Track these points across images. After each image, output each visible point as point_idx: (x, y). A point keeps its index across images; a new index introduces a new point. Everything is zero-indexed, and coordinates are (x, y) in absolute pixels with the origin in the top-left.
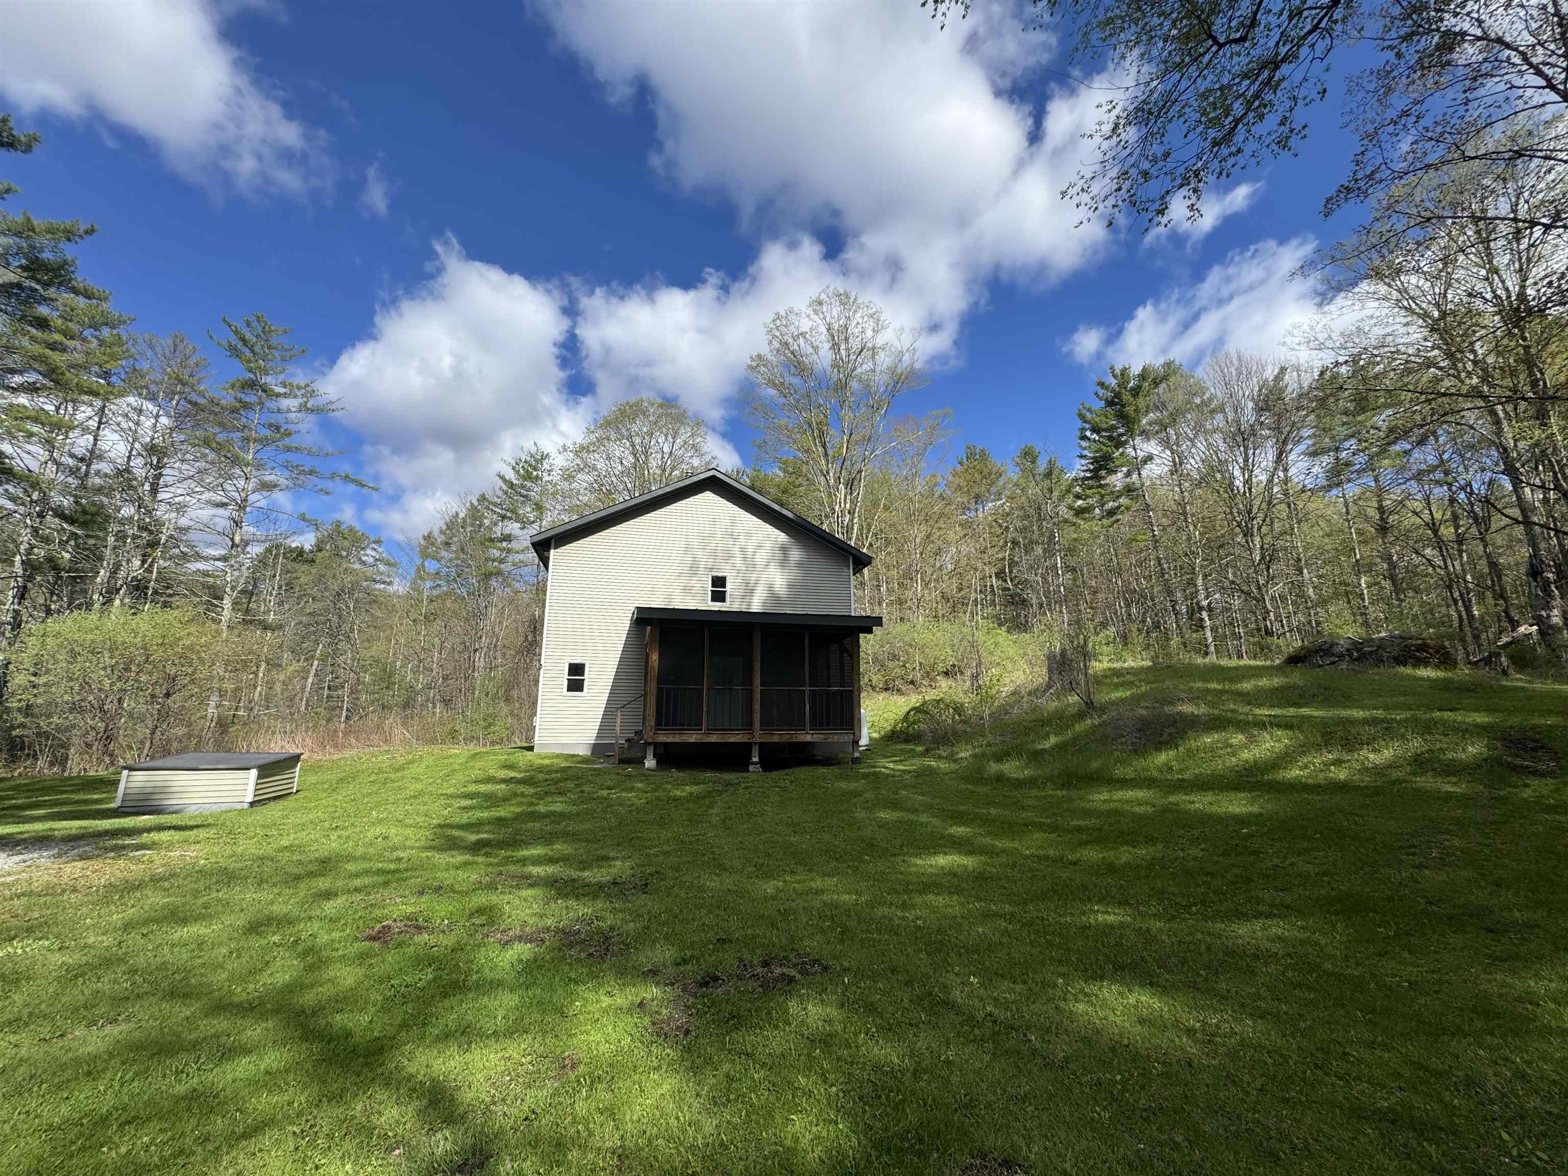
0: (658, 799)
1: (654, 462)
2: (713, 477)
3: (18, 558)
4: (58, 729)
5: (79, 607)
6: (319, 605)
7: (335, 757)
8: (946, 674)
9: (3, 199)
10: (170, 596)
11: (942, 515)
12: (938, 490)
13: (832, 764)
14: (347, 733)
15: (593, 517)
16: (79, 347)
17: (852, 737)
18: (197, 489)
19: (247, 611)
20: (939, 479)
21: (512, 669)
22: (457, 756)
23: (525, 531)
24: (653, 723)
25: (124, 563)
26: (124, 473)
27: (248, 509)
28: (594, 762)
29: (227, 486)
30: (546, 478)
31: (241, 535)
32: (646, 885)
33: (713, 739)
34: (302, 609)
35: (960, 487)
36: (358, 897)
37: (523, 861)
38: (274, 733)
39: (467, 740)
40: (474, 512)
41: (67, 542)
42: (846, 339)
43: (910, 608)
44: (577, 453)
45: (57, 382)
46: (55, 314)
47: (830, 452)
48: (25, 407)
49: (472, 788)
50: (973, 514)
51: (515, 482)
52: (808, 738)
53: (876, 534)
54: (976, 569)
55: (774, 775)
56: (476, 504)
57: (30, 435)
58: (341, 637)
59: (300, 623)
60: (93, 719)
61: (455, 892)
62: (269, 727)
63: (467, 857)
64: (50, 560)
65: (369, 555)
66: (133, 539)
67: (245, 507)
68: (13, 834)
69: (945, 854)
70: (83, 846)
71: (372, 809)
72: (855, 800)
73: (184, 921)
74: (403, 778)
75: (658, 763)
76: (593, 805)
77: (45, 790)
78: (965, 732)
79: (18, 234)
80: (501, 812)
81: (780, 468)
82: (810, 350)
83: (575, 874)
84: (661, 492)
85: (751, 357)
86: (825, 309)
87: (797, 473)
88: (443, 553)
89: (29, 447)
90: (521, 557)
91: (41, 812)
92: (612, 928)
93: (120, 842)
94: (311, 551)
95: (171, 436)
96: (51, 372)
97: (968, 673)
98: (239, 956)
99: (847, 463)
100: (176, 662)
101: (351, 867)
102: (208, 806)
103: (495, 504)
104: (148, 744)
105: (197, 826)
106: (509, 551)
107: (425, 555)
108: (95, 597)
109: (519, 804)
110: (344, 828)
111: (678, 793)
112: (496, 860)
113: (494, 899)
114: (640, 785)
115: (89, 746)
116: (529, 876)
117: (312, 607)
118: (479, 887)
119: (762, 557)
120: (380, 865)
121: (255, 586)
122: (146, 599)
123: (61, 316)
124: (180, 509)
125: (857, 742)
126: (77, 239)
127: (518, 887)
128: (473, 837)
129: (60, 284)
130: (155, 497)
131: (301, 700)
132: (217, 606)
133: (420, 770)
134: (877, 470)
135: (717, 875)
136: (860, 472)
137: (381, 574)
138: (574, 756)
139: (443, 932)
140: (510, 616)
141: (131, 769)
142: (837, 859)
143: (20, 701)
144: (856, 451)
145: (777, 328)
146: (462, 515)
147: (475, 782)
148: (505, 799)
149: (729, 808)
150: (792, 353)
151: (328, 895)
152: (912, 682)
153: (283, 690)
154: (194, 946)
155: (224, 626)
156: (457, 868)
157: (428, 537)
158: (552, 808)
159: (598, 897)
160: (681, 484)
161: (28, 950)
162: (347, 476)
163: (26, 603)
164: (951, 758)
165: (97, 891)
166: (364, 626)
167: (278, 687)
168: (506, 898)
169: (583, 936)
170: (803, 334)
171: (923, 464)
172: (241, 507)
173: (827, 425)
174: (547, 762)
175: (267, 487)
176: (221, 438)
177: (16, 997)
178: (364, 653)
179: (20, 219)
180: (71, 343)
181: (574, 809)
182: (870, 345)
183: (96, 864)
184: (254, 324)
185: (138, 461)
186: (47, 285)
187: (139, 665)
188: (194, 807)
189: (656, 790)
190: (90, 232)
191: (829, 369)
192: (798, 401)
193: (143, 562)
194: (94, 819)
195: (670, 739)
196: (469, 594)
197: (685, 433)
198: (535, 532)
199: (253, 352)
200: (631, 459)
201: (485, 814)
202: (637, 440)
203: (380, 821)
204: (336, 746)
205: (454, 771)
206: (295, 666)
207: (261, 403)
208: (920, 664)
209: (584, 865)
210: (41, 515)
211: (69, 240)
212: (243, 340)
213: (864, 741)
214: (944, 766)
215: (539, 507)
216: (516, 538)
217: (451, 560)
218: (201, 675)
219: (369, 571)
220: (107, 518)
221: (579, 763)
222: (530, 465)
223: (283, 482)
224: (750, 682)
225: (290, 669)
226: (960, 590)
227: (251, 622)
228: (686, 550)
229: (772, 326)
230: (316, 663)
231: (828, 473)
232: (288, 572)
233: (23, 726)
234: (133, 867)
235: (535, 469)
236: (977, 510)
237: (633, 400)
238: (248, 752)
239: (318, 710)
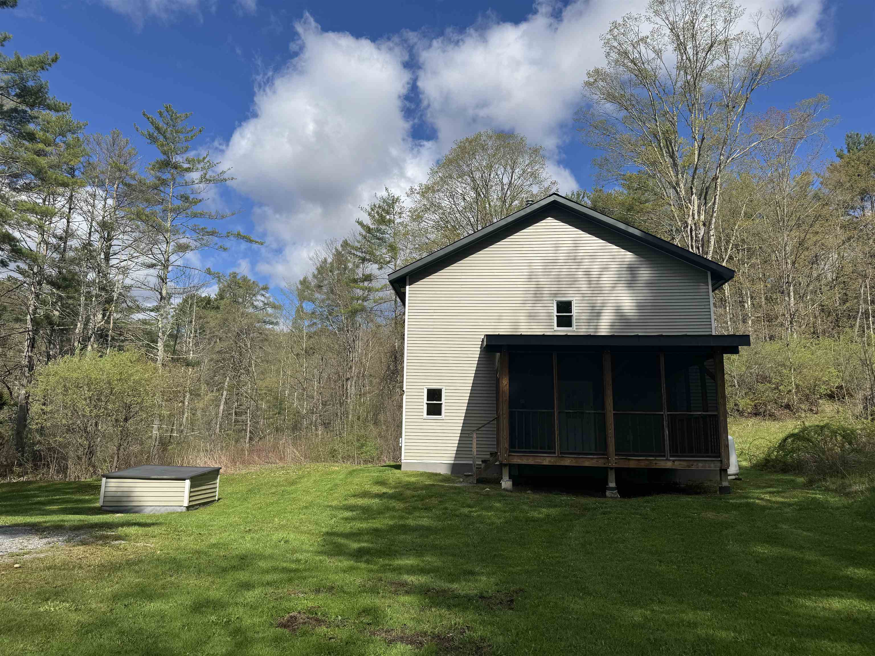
0: (516, 519)
1: (495, 195)
2: (555, 202)
3: (28, 317)
4: (60, 445)
5: (66, 352)
6: (225, 344)
7: (244, 472)
8: (831, 397)
9: (2, 45)
10: (123, 341)
11: (817, 218)
12: (812, 191)
13: (697, 493)
14: (251, 452)
15: (442, 253)
16: (54, 152)
17: (719, 464)
18: (135, 255)
19: (174, 352)
20: (813, 177)
21: (378, 395)
22: (338, 472)
23: (383, 270)
24: (507, 445)
25: (92, 317)
26: (87, 245)
27: (170, 268)
28: (453, 481)
29: (155, 251)
30: (398, 220)
31: (167, 290)
32: (512, 601)
33: (567, 462)
34: (213, 348)
35: (840, 184)
36: (270, 590)
37: (399, 570)
38: (199, 451)
39: (347, 458)
40: (338, 255)
41: (56, 303)
42: (693, 36)
43: (782, 325)
44: (423, 194)
45: (43, 180)
46: (39, 128)
47: (679, 162)
48: (25, 202)
49: (352, 501)
50: (858, 213)
51: (371, 227)
52: (669, 465)
53: (737, 246)
54: (865, 276)
55: (634, 501)
56: (340, 249)
57: (30, 223)
58: (242, 371)
59: (211, 360)
60: (81, 437)
61: (344, 592)
62: (195, 447)
63: (352, 563)
64: (47, 317)
65: (259, 300)
66: (96, 298)
67: (168, 266)
68: (40, 523)
69: (841, 597)
70: (83, 534)
71: (274, 516)
72: (725, 532)
73: (151, 598)
74: (296, 491)
75: (513, 484)
76: (456, 521)
77: (57, 491)
78: (860, 463)
79: (13, 71)
80: (376, 524)
81: (623, 185)
82: (652, 55)
83: (446, 585)
84: (503, 223)
85: (588, 74)
86: (667, 8)
87: (643, 188)
88: (317, 295)
89: (30, 233)
90: (381, 294)
91: (55, 507)
92: (483, 639)
93: (105, 533)
94: (216, 300)
95: (115, 214)
96: (40, 174)
97: (860, 395)
98: (189, 630)
99: (700, 171)
100: (130, 393)
101: (263, 564)
102: (158, 508)
103: (356, 249)
104: (116, 459)
105: (153, 524)
106: (370, 290)
107: (302, 298)
108: (76, 344)
109: (393, 518)
110: (256, 531)
111: (536, 514)
112: (376, 567)
113: (377, 601)
114: (498, 505)
115: (79, 458)
116: (404, 584)
117: (219, 346)
118: (363, 590)
119: (608, 279)
120: (285, 565)
121: (178, 331)
122: (107, 344)
123: (42, 129)
124: (125, 271)
125: (726, 471)
126: (48, 67)
127: (396, 592)
128: (355, 546)
129: (40, 104)
130: (108, 263)
131: (216, 423)
132: (154, 348)
133: (309, 484)
134: (735, 175)
135: (581, 598)
136: (715, 178)
137: (270, 316)
138: (436, 474)
139: (338, 626)
140: (374, 347)
141: (108, 477)
142: (710, 593)
143: (37, 424)
144: (711, 158)
145: (615, 38)
146: (329, 260)
147: (354, 496)
148: (381, 512)
149: (588, 532)
150: (633, 61)
151: (248, 586)
152: (788, 407)
153: (202, 415)
154: (158, 618)
155: (159, 364)
156: (345, 572)
157: (304, 282)
158: (420, 523)
159: (467, 608)
160: (522, 213)
161: (57, 608)
162: (239, 234)
163: (35, 350)
164: (842, 491)
165: (94, 569)
166: (259, 360)
167: (199, 413)
168: (388, 602)
169: (456, 644)
170: (644, 40)
171: (793, 163)
172: (165, 267)
173: (675, 132)
174: (413, 479)
175: (182, 248)
176: (148, 211)
177: (53, 642)
178: (260, 383)
179: (13, 59)
180: (48, 149)
181: (438, 524)
182: (721, 38)
183: (90, 549)
184: (165, 114)
185: (95, 236)
186: (32, 106)
187: (106, 397)
188: (150, 509)
189: (513, 510)
190: (55, 60)
191: (674, 72)
192: (641, 112)
193: (104, 315)
194: (87, 514)
195: (524, 461)
196: (340, 329)
197: (524, 161)
198: (391, 271)
199: (165, 137)
200: (473, 194)
201: (364, 525)
202: (477, 175)
203: (282, 527)
204: (243, 463)
205: (336, 485)
206: (210, 396)
207: (174, 179)
208: (797, 386)
209: (453, 578)
210: (40, 283)
211: (43, 69)
212: (158, 129)
213: (733, 469)
214: (833, 500)
215: (393, 248)
216: (376, 278)
217: (323, 301)
218: (148, 403)
219: (260, 314)
220: (79, 283)
221: (441, 481)
222: (383, 210)
223: (193, 244)
224: (603, 407)
225: (207, 398)
226: (845, 302)
227: (178, 360)
228: (530, 277)
229: (609, 36)
230: (225, 393)
231: (678, 184)
232: (200, 318)
233: (39, 442)
234: (115, 553)
235: (388, 213)
236: (863, 208)
237: (471, 136)
238: (182, 466)
239: (228, 432)
